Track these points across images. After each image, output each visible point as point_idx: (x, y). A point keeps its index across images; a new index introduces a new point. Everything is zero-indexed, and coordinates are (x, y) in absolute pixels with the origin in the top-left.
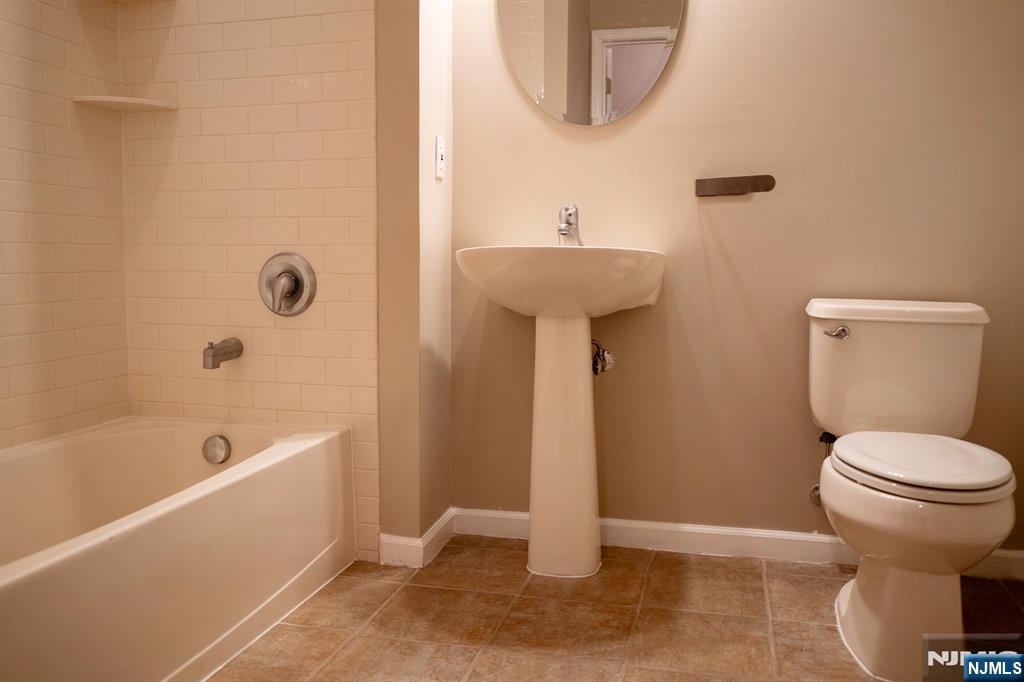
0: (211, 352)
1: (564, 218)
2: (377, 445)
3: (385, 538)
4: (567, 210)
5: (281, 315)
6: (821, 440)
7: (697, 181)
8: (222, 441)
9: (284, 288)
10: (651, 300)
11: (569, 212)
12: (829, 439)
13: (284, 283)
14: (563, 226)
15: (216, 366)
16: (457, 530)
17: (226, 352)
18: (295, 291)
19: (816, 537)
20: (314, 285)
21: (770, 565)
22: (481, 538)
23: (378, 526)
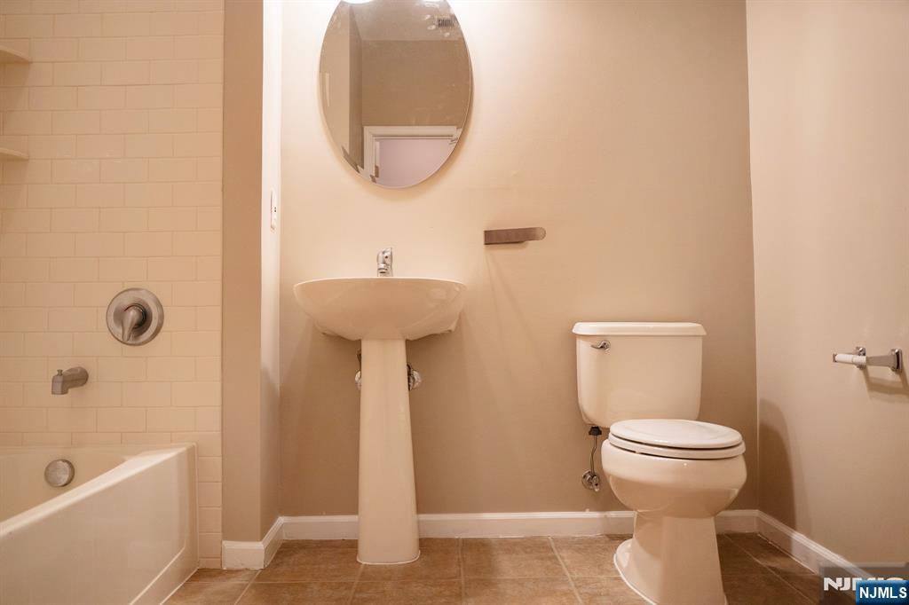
0: (60, 379)
1: (381, 260)
2: (220, 458)
3: (227, 544)
4: (384, 253)
5: (127, 344)
6: (590, 434)
7: (486, 232)
8: (66, 464)
9: (133, 319)
10: (452, 327)
11: (386, 254)
12: (598, 432)
13: (133, 315)
14: (382, 266)
15: (64, 392)
16: (287, 536)
17: (73, 380)
18: (142, 323)
19: (589, 514)
20: (162, 317)
21: (555, 540)
22: (308, 542)
23: (220, 534)
